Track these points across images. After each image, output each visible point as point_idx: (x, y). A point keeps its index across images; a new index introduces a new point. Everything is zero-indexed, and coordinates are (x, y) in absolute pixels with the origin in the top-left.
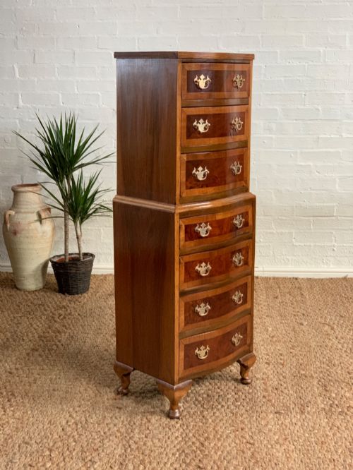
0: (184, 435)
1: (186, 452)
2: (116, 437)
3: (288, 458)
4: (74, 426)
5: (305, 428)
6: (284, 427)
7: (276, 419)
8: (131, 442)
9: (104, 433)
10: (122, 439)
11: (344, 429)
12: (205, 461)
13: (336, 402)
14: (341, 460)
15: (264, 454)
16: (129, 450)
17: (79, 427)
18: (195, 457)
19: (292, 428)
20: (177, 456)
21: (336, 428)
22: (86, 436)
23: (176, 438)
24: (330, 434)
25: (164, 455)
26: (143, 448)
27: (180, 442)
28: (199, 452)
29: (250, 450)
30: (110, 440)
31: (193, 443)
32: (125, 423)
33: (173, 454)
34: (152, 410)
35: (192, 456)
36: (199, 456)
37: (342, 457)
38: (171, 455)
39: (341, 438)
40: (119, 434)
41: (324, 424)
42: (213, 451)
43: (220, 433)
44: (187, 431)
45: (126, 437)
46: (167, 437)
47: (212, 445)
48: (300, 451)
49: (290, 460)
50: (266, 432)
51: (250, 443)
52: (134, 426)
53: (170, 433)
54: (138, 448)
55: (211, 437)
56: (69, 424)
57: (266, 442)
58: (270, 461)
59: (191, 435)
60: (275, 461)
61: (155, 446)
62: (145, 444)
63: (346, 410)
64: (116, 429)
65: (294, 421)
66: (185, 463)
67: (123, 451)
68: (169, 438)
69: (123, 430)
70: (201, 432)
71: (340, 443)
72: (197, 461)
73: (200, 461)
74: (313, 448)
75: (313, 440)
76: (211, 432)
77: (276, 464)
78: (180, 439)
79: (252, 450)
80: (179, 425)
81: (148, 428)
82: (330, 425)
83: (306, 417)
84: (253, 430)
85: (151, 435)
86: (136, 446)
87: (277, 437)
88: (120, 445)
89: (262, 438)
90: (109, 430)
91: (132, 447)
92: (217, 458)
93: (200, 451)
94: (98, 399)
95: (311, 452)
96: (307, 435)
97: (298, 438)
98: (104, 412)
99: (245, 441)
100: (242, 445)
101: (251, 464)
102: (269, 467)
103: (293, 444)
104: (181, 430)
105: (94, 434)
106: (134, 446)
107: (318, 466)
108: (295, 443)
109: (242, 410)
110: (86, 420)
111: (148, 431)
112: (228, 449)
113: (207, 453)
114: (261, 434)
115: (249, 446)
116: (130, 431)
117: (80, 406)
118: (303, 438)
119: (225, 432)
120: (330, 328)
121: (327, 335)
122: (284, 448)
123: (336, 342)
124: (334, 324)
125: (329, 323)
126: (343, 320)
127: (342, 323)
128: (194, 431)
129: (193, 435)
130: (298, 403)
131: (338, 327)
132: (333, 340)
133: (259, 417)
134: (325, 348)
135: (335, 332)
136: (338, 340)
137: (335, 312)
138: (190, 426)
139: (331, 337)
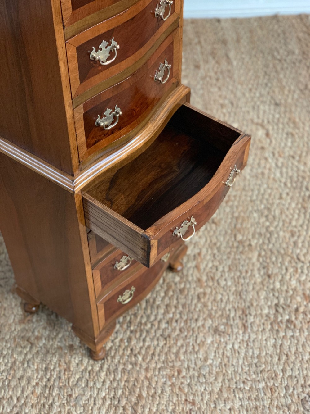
0: (112, 394)
5: (250, 360)
6: (226, 360)
11: (294, 358)
13: (282, 301)
19: (235, 362)
21: (284, 358)
41: (271, 350)
44: (115, 384)
53: (96, 391)
55: (144, 394)
57: (207, 396)
59: (120, 392)
82: (278, 351)
83: (249, 336)
84: (191, 372)
89: (202, 390)
97: (244, 383)
103: (239, 398)
104: (108, 383)
108: (241, 395)
118: (250, 383)
119: (159, 381)
120: (265, 132)
121: (263, 148)
122: (229, 407)
123: (274, 165)
124: (268, 122)
125: (263, 121)
126: (279, 113)
127: (278, 119)
128: (123, 383)
129: (123, 392)
130: (238, 307)
131: (273, 129)
132: (270, 160)
133: (196, 342)
134: (261, 180)
135: (271, 142)
136: (275, 161)
137: (268, 93)
138: (118, 374)
139: (267, 155)
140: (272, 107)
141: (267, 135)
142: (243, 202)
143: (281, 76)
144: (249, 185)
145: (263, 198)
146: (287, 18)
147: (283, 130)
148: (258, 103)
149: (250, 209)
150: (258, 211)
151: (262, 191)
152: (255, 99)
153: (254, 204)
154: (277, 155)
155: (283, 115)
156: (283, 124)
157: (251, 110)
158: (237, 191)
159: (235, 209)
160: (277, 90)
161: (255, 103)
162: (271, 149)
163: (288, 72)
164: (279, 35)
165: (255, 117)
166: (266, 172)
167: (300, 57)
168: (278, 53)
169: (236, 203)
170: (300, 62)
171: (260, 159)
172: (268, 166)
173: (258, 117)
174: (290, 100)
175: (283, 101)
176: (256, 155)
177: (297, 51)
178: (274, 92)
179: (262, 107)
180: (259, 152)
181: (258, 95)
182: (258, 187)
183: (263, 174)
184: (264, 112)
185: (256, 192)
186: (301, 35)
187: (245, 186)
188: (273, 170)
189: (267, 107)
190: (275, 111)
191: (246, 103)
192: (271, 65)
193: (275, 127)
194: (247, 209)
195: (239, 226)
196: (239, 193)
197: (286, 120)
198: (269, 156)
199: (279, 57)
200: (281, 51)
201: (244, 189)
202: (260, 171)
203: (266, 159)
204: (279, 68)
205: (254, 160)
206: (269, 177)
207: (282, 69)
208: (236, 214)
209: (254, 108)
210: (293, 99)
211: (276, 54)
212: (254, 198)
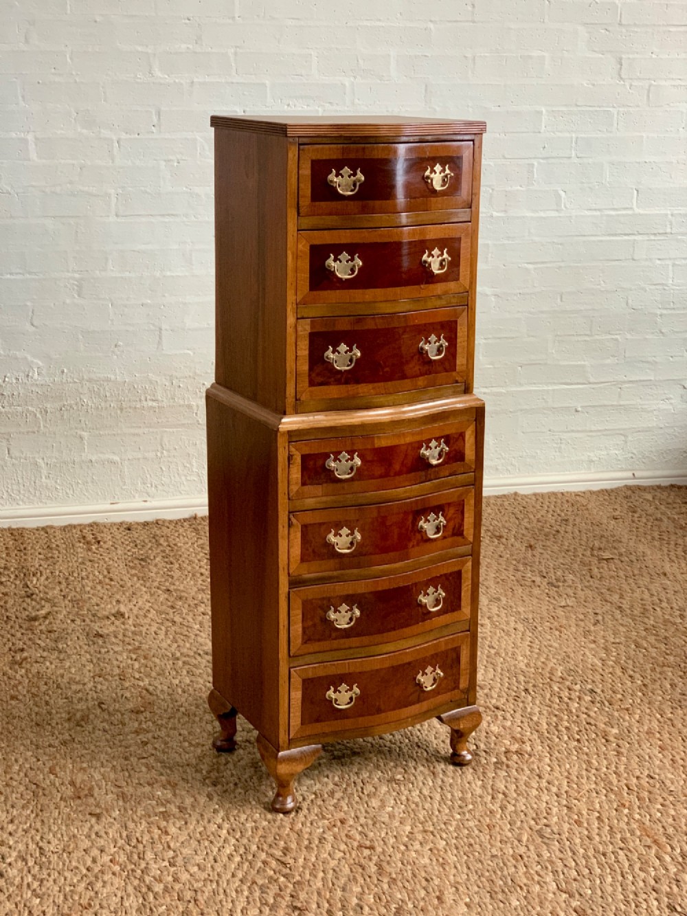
0: (242, 851)
1: (260, 882)
2: (114, 874)
3: (442, 865)
4: (20, 864)
5: (450, 803)
6: (413, 806)
7: (395, 794)
8: (147, 879)
9: (88, 870)
10: (128, 877)
11: (515, 795)
12: (302, 896)
13: (482, 746)
14: (533, 855)
15: (400, 865)
16: (151, 896)
17: (31, 863)
18: (281, 890)
19: (427, 806)
20: (246, 893)
21: (501, 796)
22: (55, 881)
23: (230, 857)
24: (496, 807)
25: (222, 896)
26: (177, 887)
27: (239, 865)
28: (282, 879)
29: (370, 859)
30: (104, 882)
31: (264, 862)
32: (121, 842)
33: (237, 891)
34: (162, 809)
35: (274, 889)
36: (286, 887)
37: (532, 848)
38: (234, 894)
39: (515, 812)
40: (117, 868)
41: (479, 791)
42: (307, 872)
43: (306, 836)
44: (245, 841)
45: (133, 870)
46: (211, 858)
47: (301, 861)
48: (457, 848)
49: (447, 868)
50: (386, 819)
51: (366, 848)
52: (140, 846)
53: (215, 850)
54: (166, 890)
55: (293, 846)
56: (8, 861)
57: (392, 840)
58: (414, 875)
59: (254, 848)
60: (423, 874)
61: (197, 881)
62: (176, 880)
63: (504, 759)
64: (106, 858)
65: (426, 792)
66: (266, 904)
67: (141, 900)
68: (215, 861)
69: (122, 858)
70: (270, 839)
71: (519, 823)
72: (288, 898)
73: (292, 896)
74: (477, 839)
75: (471, 824)
76: (288, 835)
77: (427, 880)
78: (238, 859)
79: (375, 858)
80: (225, 832)
81: (169, 847)
82: (490, 791)
83: (443, 781)
84: (362, 820)
85: (179, 860)
86: (162, 886)
87: (408, 828)
88: (130, 889)
89: (383, 835)
90: (94, 861)
91: (156, 889)
92: (320, 884)
93: (284, 876)
94: (43, 800)
95: (477, 847)
96: (458, 817)
97: (445, 824)
98: (67, 826)
99: (355, 844)
100: (354, 853)
101: (386, 886)
102: (418, 886)
103: (441, 838)
104: (233, 841)
105: (67, 874)
106: (158, 888)
107: (499, 873)
108: (444, 836)
109: (327, 784)
110: (41, 848)
111: (171, 853)
112: (333, 863)
113: (298, 878)
114: (378, 825)
115: (367, 852)
116: (136, 857)
117: (12, 821)
118: (454, 823)
119: (313, 831)
122: (428, 847)
128: (257, 840)
129: (258, 847)
130: (417, 756)
133: (363, 793)
138: (246, 830)
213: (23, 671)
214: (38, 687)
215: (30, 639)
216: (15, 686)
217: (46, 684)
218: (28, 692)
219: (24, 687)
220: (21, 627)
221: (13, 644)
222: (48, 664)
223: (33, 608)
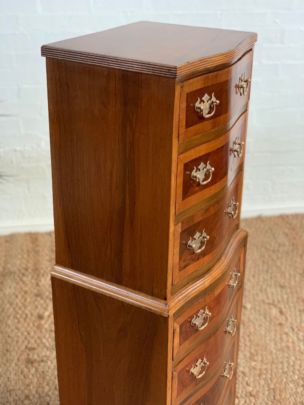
120: (278, 310)
121: (280, 324)
123: (296, 339)
124: (279, 302)
125: (274, 301)
126: (286, 294)
127: (288, 299)
131: (285, 307)
132: (291, 335)
134: (287, 353)
135: (287, 319)
136: (296, 335)
137: (271, 278)
139: (286, 330)
140: (279, 289)
141: (281, 312)
142: (276, 374)
143: (279, 264)
144: (277, 358)
145: (294, 369)
146: (270, 219)
147: (295, 308)
148: (264, 286)
149: (285, 380)
150: (293, 381)
151: (292, 363)
152: (261, 283)
153: (287, 375)
154: (296, 330)
155: (291, 296)
156: (293, 302)
157: (259, 293)
158: (266, 364)
159: (270, 382)
160: (278, 275)
161: (261, 286)
162: (288, 324)
163: (284, 260)
164: (267, 232)
165: (265, 297)
166: (291, 345)
167: (291, 248)
168: (271, 246)
169: (269, 376)
170: (292, 251)
171: (281, 335)
172: (290, 340)
173: (268, 298)
174: (293, 283)
175: (287, 284)
176: (276, 331)
177: (287, 244)
178: (276, 276)
179: (268, 289)
180: (278, 328)
181: (261, 279)
182: (287, 359)
183: (288, 347)
184: (272, 294)
185: (286, 365)
186: (286, 231)
187: (273, 359)
188: (296, 343)
189: (274, 290)
190: (282, 292)
191: (253, 287)
192: (267, 256)
193: (287, 306)
194: (282, 380)
195: (278, 397)
196: (269, 366)
197: (295, 300)
198: (289, 331)
199: (271, 249)
200: (273, 244)
201: (273, 362)
202: (284, 344)
203: (287, 334)
204: (274, 257)
205: (275, 335)
206: (294, 350)
207: (278, 258)
208: (272, 386)
209: (261, 291)
210: (295, 281)
211: (268, 246)
212: (286, 370)
213: (34, 370)
214: (43, 387)
215: (39, 338)
216: (28, 385)
217: (48, 385)
218: (37, 392)
219: (34, 387)
220: (34, 325)
221: (29, 342)
222: (49, 363)
223: (42, 305)
